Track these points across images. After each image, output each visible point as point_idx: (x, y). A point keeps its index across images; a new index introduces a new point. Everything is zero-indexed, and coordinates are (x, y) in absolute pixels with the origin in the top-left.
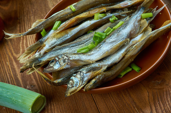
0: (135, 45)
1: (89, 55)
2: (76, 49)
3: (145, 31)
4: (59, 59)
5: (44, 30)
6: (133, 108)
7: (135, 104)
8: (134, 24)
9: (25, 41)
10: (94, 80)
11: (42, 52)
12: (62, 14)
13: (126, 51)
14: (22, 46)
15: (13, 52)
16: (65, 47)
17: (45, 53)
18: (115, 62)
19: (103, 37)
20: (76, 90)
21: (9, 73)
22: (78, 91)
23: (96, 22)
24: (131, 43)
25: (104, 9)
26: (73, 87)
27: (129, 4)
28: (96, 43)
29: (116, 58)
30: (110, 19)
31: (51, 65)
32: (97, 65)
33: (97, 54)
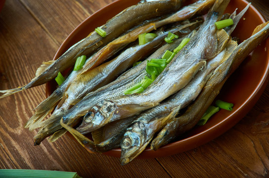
0: (216, 70)
1: (146, 95)
3: (227, 46)
4: (99, 107)
5: (59, 74)
6: (233, 168)
7: (236, 162)
8: (207, 37)
9: (23, 106)
10: (163, 132)
11: (65, 106)
12: (85, 43)
13: (204, 80)
14: (20, 114)
15: (7, 126)
16: (103, 92)
17: (71, 107)
18: (191, 99)
19: (163, 65)
20: (137, 151)
21: (8, 160)
22: (140, 152)
23: (144, 47)
25: (153, 26)
26: (131, 147)
27: (191, 12)
28: (153, 76)
30: (166, 39)
31: (88, 121)
32: (162, 108)
33: (159, 91)
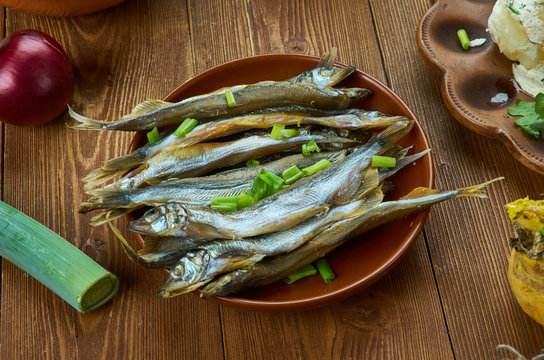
0: (337, 224)
1: (234, 219)
2: (211, 196)
3: (369, 196)
4: (168, 211)
5: (155, 129)
6: (294, 355)
7: (302, 347)
8: (350, 175)
10: (227, 279)
11: (138, 179)
12: (205, 104)
13: (314, 231)
14: (101, 140)
15: (79, 149)
16: (188, 185)
17: (144, 186)
18: (284, 250)
19: (276, 187)
20: (184, 288)
21: (56, 198)
24: (330, 216)
25: (298, 120)
26: (180, 280)
27: (353, 125)
28: (256, 196)
29: (289, 240)
30: (304, 147)
31: (148, 220)
32: (245, 245)
33: (251, 222)
